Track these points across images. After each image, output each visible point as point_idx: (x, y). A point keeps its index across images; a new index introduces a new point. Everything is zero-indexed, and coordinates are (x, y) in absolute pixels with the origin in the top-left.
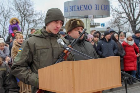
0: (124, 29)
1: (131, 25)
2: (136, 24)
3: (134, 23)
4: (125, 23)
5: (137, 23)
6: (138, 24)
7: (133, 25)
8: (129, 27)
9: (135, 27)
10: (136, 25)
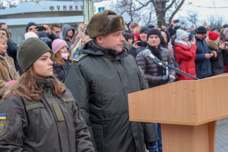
0: (141, 17)
1: (156, 10)
2: (164, 7)
3: (161, 5)
4: (144, 6)
5: (166, 7)
6: (168, 8)
7: (160, 9)
8: (151, 13)
9: (163, 13)
10: (164, 9)
